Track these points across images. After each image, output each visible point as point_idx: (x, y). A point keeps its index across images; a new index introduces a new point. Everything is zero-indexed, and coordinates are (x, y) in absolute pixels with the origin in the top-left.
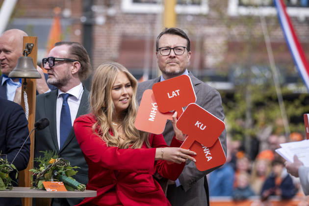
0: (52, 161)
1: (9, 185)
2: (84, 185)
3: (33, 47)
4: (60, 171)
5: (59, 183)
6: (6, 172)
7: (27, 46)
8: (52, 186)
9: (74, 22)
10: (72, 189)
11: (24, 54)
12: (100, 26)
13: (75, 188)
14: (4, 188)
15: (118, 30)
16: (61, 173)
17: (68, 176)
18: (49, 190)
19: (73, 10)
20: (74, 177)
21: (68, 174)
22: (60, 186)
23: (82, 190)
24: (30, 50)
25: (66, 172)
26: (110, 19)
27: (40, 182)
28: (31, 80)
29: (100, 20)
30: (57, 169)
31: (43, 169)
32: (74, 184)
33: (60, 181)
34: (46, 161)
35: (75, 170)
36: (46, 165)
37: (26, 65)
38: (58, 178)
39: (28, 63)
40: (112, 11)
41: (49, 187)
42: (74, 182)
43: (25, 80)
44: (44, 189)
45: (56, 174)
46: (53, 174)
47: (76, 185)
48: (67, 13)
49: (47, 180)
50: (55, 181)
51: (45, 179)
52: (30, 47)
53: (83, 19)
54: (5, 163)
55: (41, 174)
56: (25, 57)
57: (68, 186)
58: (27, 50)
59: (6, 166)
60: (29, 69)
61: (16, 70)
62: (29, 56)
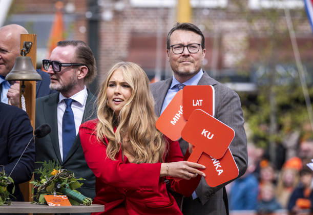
0: (54, 172)
1: (7, 200)
2: (90, 199)
3: (31, 45)
4: (64, 183)
5: (63, 197)
6: (3, 185)
7: (25, 45)
8: (55, 201)
9: (78, 18)
10: (77, 203)
11: (22, 54)
12: (108, 22)
13: (80, 202)
14: (2, 203)
15: (126, 27)
16: (65, 186)
17: (72, 189)
18: (51, 204)
19: (77, 4)
20: (79, 190)
21: (72, 186)
22: (64, 200)
23: (88, 204)
24: (28, 49)
25: (70, 185)
26: (117, 14)
27: (42, 196)
28: (30, 82)
29: (107, 15)
30: (60, 181)
31: (44, 181)
32: (80, 198)
33: (63, 194)
34: (47, 172)
35: (80, 182)
36: (47, 177)
37: (24, 66)
38: (61, 191)
39: (27, 64)
40: (119, 6)
41: (51, 201)
42: (79, 196)
43: (23, 83)
44: (46, 204)
45: (59, 187)
46: (56, 186)
47: (82, 199)
48: (70, 8)
49: (49, 193)
50: (57, 194)
51: (46, 192)
52: (28, 45)
53: (89, 15)
54: (2, 175)
55: (42, 187)
56: (23, 57)
57: (72, 199)
58: (25, 49)
59: (4, 179)
60: (28, 71)
61: (14, 72)
62: (27, 55)
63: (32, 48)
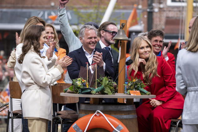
0: (134, 80)
1: (113, 92)
2: (150, 92)
3: (125, 25)
4: (138, 86)
5: (138, 91)
6: (113, 86)
7: (122, 25)
8: (134, 93)
9: (144, 11)
10: (144, 94)
11: (120, 28)
12: (156, 13)
13: (145, 94)
14: (111, 94)
15: (164, 15)
16: (139, 87)
17: (142, 88)
18: (132, 95)
19: (143, 6)
20: (145, 88)
21: (142, 87)
22: (138, 93)
23: (149, 95)
24: (123, 26)
25: (141, 86)
26: (160, 9)
27: (128, 91)
28: (124, 41)
29: (156, 10)
30: (136, 84)
31: (130, 84)
32: (145, 92)
33: (138, 90)
34: (131, 80)
35: (146, 85)
36: (131, 82)
37: (121, 33)
38: (137, 89)
39: (123, 33)
40: (162, 6)
41: (132, 93)
42: (145, 91)
43: (121, 41)
44: (130, 94)
45: (136, 87)
46: (135, 87)
47: (146, 92)
48: (140, 7)
49: (132, 90)
50: (135, 90)
51: (130, 89)
52: (123, 25)
53: (148, 10)
54: (111, 81)
55: (129, 87)
56: (121, 30)
57: (142, 93)
58: (122, 26)
59: (112, 83)
60: (123, 36)
61: (116, 36)
62: (123, 29)
63: (125, 26)
